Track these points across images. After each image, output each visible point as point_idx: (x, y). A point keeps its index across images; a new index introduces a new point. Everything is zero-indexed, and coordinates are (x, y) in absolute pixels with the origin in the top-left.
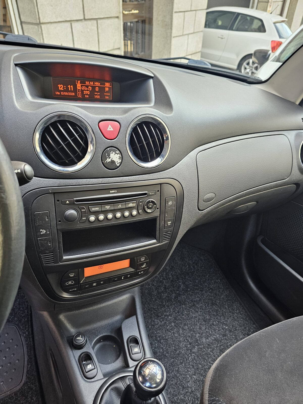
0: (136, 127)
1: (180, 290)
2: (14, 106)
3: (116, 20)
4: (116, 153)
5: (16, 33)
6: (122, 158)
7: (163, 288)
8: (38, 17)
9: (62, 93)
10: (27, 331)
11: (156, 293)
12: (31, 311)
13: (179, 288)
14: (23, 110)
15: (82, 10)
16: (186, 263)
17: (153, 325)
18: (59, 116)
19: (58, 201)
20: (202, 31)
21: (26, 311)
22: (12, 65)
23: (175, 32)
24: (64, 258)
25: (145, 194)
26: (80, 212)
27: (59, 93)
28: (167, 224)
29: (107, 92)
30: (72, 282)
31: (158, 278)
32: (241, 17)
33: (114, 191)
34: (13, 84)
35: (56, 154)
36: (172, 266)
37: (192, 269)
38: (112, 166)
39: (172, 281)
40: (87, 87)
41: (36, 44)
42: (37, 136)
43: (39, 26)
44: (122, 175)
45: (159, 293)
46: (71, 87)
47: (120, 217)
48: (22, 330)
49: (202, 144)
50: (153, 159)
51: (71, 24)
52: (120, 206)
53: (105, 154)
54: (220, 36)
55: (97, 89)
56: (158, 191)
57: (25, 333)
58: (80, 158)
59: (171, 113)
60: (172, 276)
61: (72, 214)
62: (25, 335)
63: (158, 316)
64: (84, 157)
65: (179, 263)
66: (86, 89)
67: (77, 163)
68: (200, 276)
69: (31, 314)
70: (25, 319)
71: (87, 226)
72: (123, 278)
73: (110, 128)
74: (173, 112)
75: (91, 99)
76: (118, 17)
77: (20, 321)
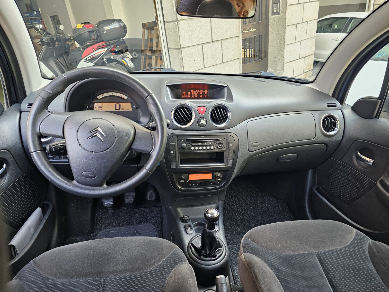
0: (214, 109)
1: (259, 222)
2: (165, 101)
3: (237, 38)
4: (204, 120)
5: (166, 67)
6: (206, 122)
7: (246, 219)
8: (179, 44)
9: (185, 96)
10: (159, 228)
11: (241, 222)
12: (162, 219)
13: (257, 221)
14: (168, 103)
15: (211, 35)
16: (265, 207)
17: (236, 239)
18: (182, 105)
19: (179, 139)
20: (314, 37)
21: (159, 218)
22: (165, 86)
23: (287, 41)
24: (180, 166)
25: (218, 139)
26: (188, 145)
27: (183, 96)
28: (230, 156)
29: (206, 94)
30: (183, 181)
31: (243, 213)
32: (354, 20)
33: (202, 137)
34: (165, 94)
35: (179, 120)
36: (254, 207)
37: (269, 211)
38: (202, 125)
39: (253, 216)
40: (196, 92)
41: (176, 72)
42: (173, 112)
43: (180, 50)
44: (206, 130)
45: (242, 222)
46: (189, 93)
47: (205, 149)
48: (157, 228)
49: (252, 117)
50: (222, 123)
51: (202, 46)
52: (205, 144)
53: (199, 120)
54: (334, 39)
55: (201, 93)
56: (225, 138)
57: (158, 229)
58: (189, 122)
59: (232, 103)
60: (254, 213)
61: (184, 145)
62: (158, 230)
63: (240, 235)
64: (190, 122)
65: (260, 205)
66: (196, 93)
67: (187, 124)
68: (275, 216)
69: (162, 220)
70: (158, 223)
71: (190, 151)
72: (208, 184)
73: (202, 110)
74: (234, 102)
75: (198, 98)
76: (238, 36)
77: (156, 223)
